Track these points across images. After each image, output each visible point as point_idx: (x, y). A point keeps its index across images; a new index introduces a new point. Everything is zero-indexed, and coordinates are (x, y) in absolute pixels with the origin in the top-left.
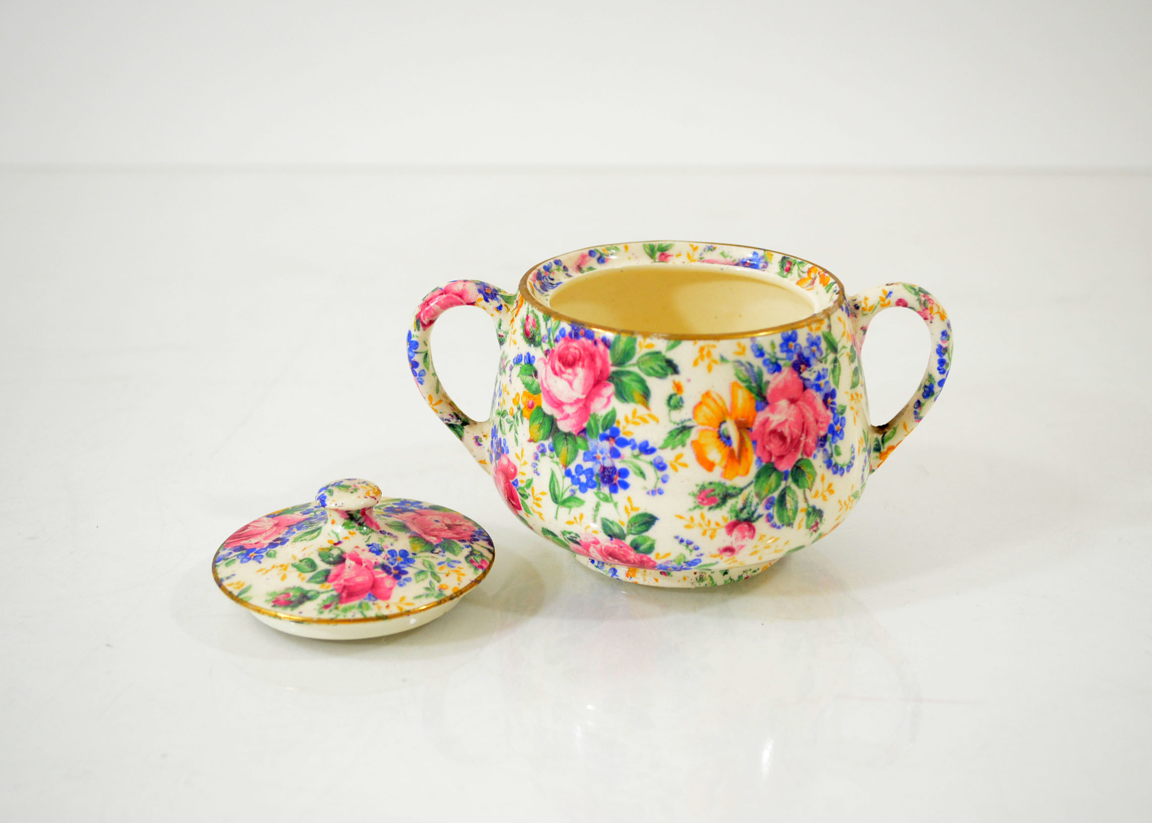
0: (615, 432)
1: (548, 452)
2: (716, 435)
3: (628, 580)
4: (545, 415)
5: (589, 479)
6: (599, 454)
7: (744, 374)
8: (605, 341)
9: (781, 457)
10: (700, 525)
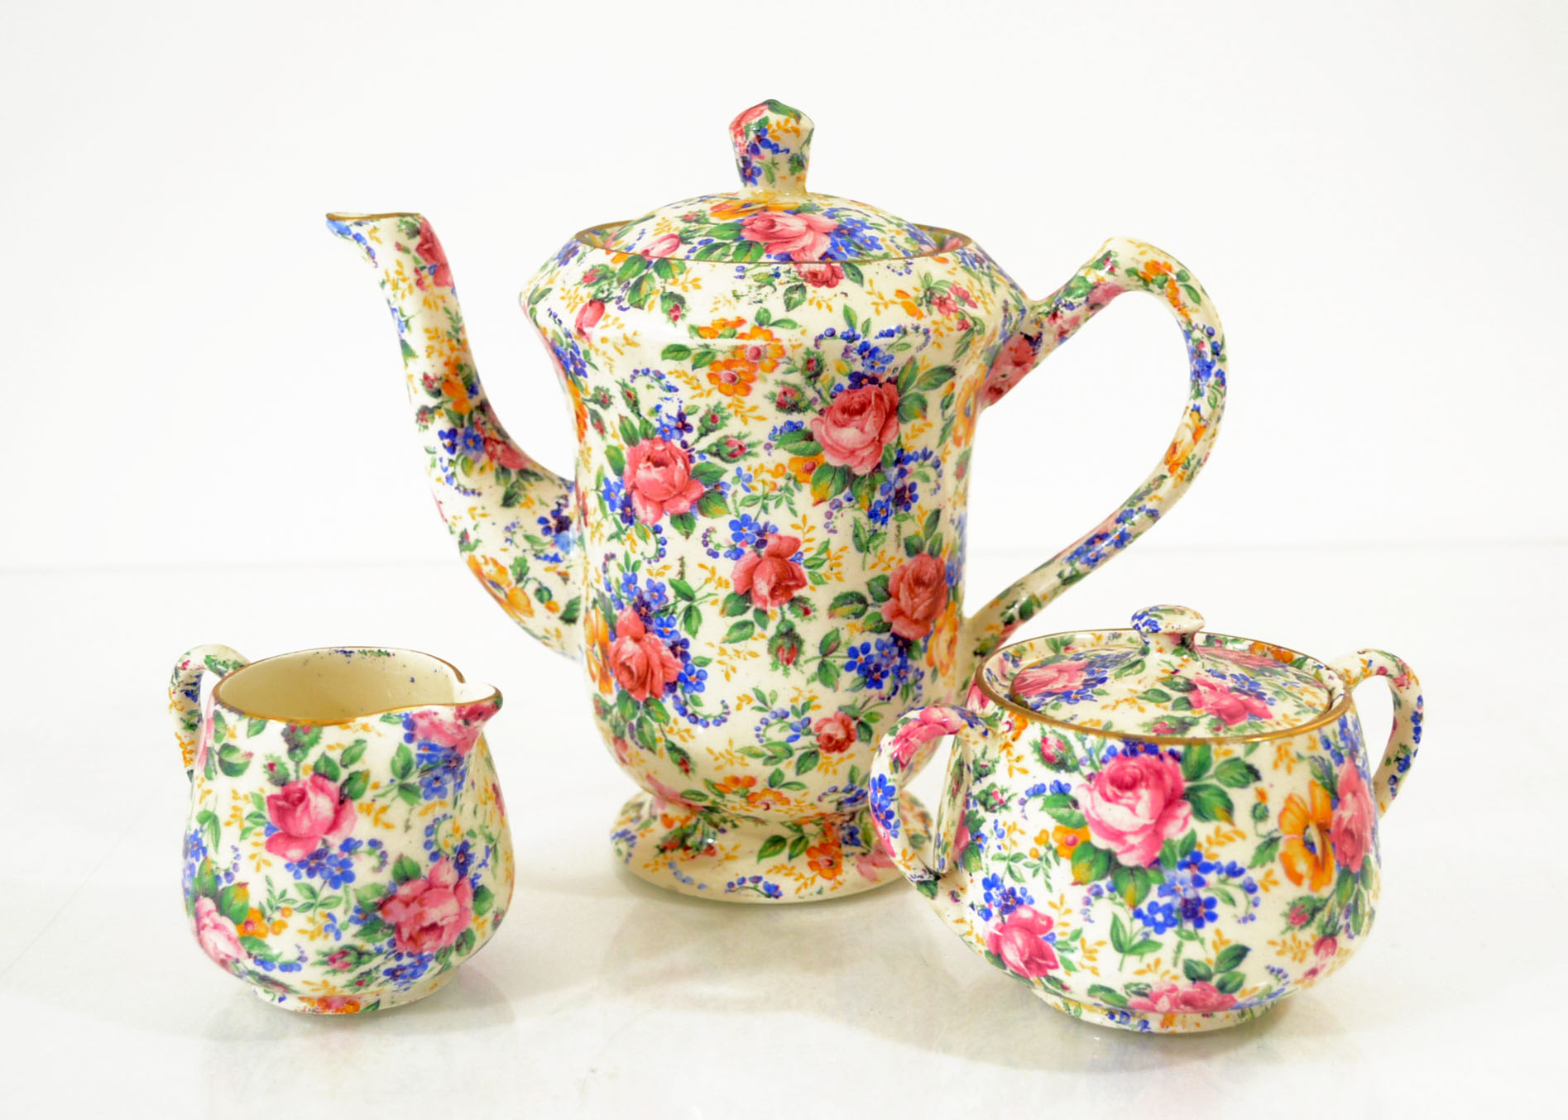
0: (1197, 857)
1: (1106, 893)
2: (1302, 843)
4: (1096, 850)
5: (1168, 917)
6: (1178, 885)
7: (1319, 772)
8: (1172, 754)
9: (1352, 858)
10: (1292, 948)
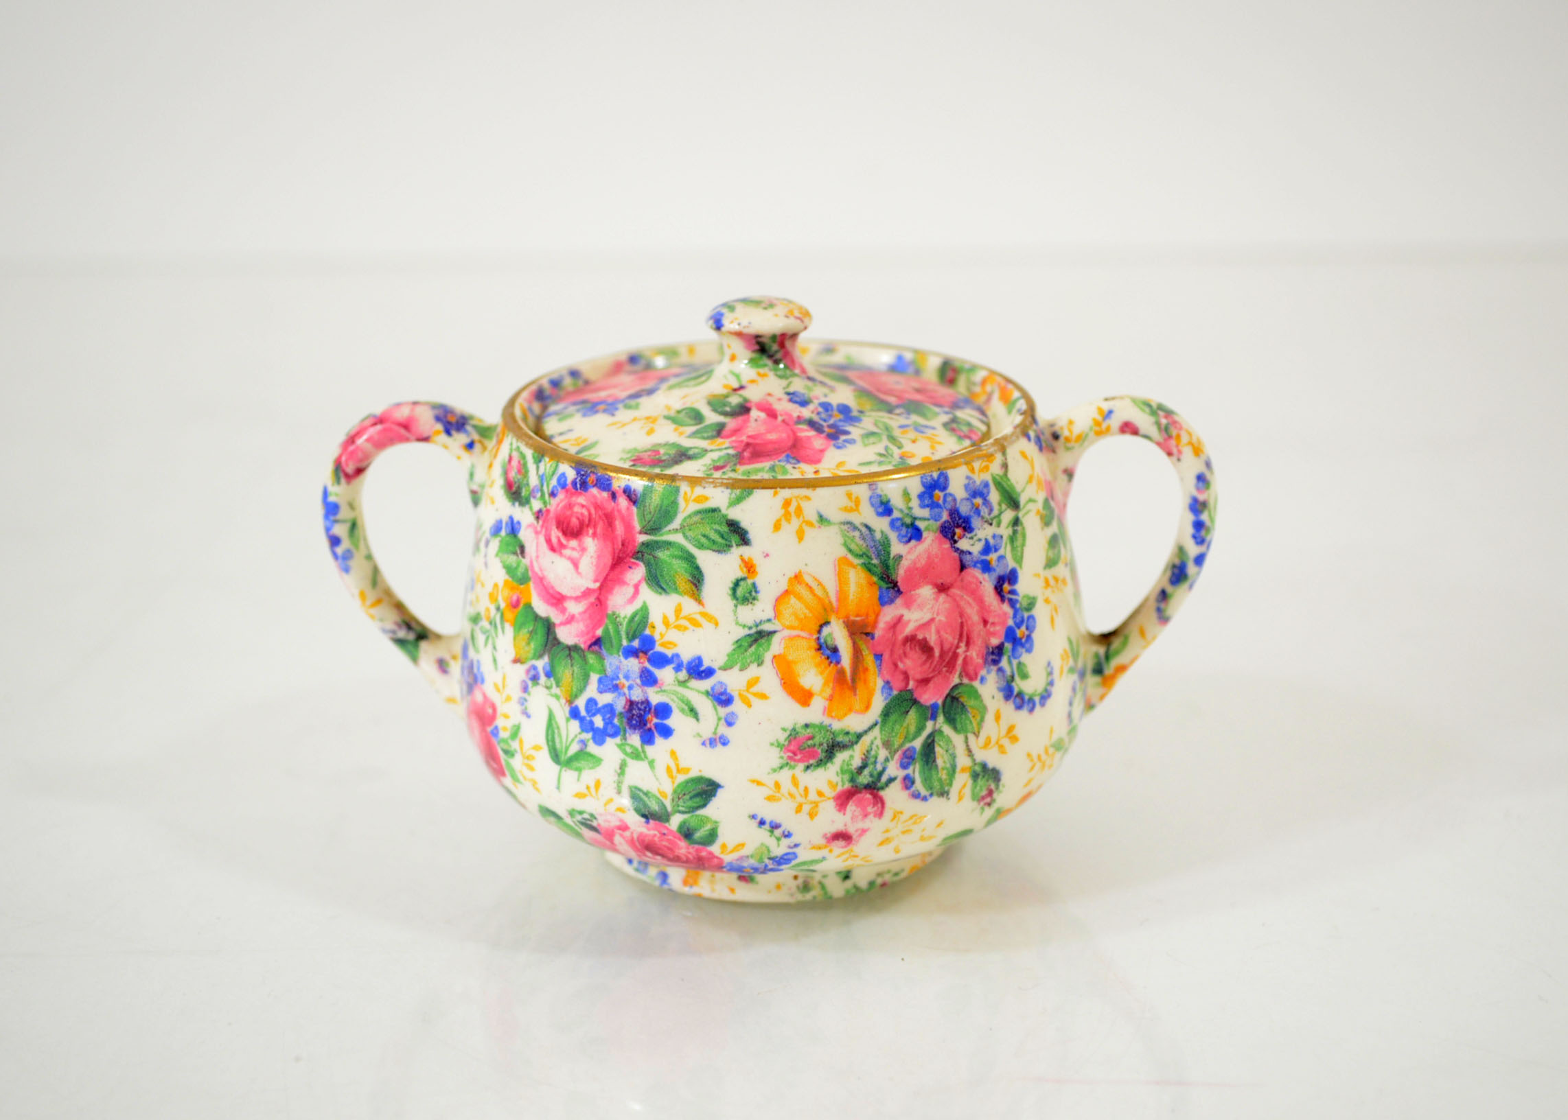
0: (648, 643)
1: (543, 679)
2: (814, 645)
3: (686, 890)
4: (537, 617)
5: (608, 722)
6: (623, 681)
7: (858, 544)
8: (629, 493)
9: (925, 681)
10: (791, 795)
